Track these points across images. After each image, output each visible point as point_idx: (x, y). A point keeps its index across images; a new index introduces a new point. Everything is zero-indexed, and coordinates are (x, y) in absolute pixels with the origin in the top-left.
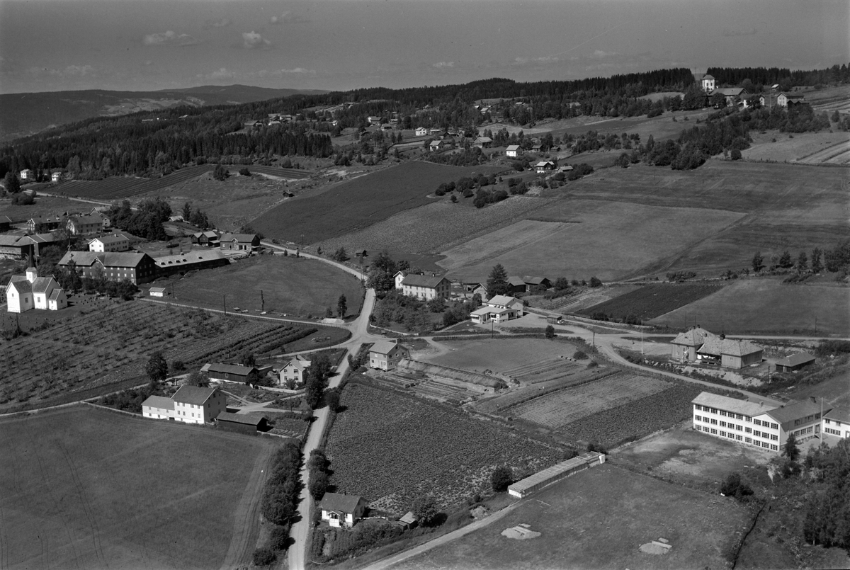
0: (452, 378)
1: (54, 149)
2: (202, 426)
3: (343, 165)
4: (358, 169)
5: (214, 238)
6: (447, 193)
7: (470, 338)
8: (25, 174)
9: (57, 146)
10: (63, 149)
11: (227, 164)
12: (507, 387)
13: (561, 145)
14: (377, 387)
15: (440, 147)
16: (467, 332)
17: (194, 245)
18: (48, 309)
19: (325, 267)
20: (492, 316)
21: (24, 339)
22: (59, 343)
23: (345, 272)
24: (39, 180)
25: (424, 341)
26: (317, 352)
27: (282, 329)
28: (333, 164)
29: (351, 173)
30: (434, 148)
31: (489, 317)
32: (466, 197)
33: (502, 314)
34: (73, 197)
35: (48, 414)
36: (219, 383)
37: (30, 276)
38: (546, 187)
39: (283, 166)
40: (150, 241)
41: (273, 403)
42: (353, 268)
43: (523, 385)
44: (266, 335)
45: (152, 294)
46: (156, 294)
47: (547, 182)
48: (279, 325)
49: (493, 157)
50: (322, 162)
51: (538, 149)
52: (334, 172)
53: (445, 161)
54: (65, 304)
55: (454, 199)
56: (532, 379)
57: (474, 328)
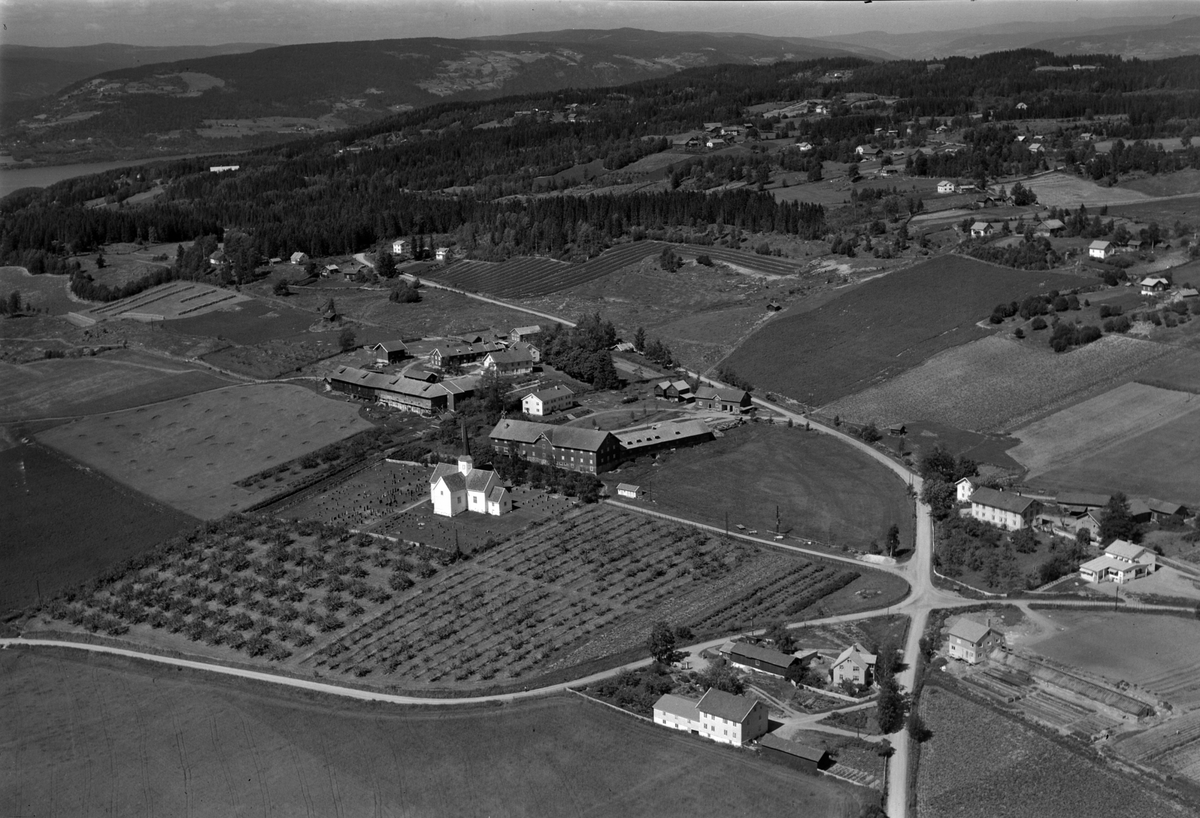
0: (1072, 690)
1: (403, 163)
2: (738, 750)
3: (843, 253)
4: (867, 264)
5: (686, 391)
6: (1007, 320)
7: (1083, 608)
8: (400, 247)
9: (408, 160)
10: (415, 165)
11: (676, 242)
12: (1154, 714)
13: (1171, 241)
14: (966, 695)
15: (986, 232)
16: (1076, 597)
17: (659, 398)
18: (487, 514)
19: (849, 451)
20: (1112, 573)
21: (466, 565)
22: (514, 575)
23: (878, 462)
24: (418, 257)
25: (1017, 609)
26: (869, 619)
27: (810, 569)
28: (830, 251)
29: (858, 270)
30: (977, 233)
31: (1107, 573)
32: (1035, 329)
33: (1127, 571)
34: (470, 292)
35: (526, 708)
36: (746, 671)
37: (464, 467)
38: (1158, 323)
39: (758, 252)
40: (597, 390)
41: (829, 718)
42: (889, 455)
43: (1177, 711)
44: (791, 578)
45: (620, 493)
46: (626, 494)
47: (1160, 315)
48: (806, 561)
49: (1069, 258)
50: (814, 247)
51: (1136, 246)
52: (830, 265)
53: (997, 258)
54: (510, 506)
55: (1019, 334)
56: (1189, 700)
57: (1086, 589)
